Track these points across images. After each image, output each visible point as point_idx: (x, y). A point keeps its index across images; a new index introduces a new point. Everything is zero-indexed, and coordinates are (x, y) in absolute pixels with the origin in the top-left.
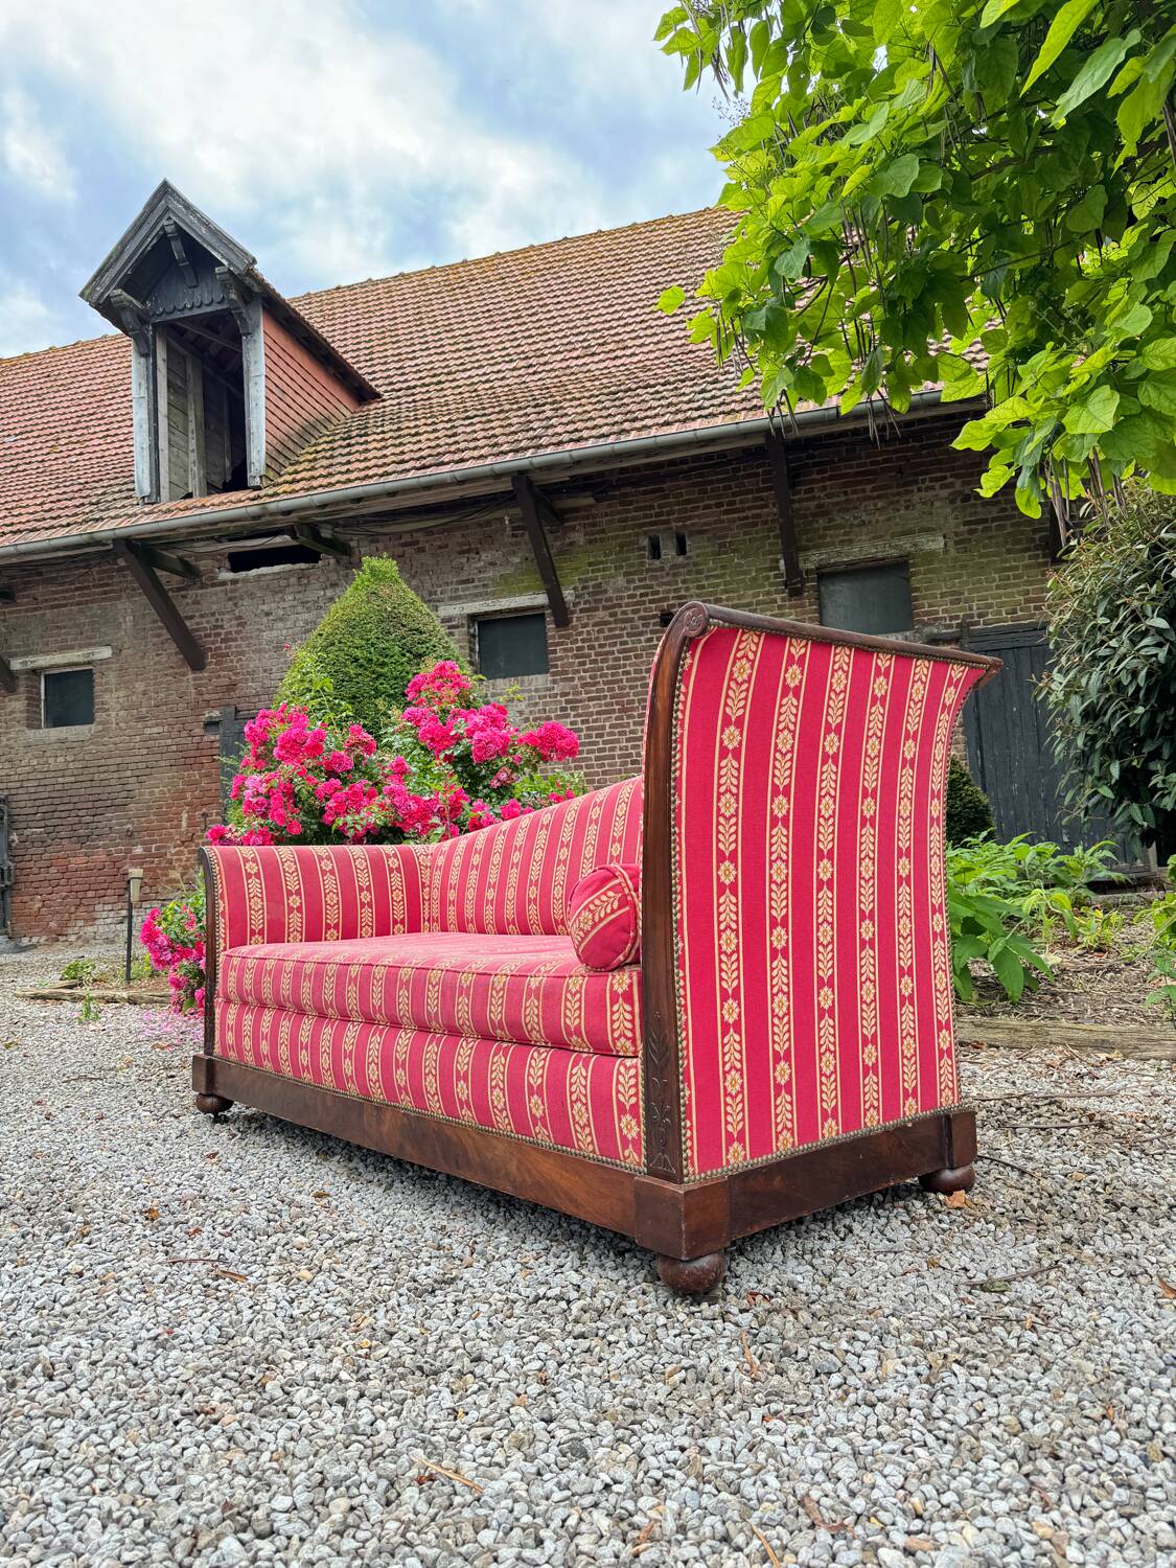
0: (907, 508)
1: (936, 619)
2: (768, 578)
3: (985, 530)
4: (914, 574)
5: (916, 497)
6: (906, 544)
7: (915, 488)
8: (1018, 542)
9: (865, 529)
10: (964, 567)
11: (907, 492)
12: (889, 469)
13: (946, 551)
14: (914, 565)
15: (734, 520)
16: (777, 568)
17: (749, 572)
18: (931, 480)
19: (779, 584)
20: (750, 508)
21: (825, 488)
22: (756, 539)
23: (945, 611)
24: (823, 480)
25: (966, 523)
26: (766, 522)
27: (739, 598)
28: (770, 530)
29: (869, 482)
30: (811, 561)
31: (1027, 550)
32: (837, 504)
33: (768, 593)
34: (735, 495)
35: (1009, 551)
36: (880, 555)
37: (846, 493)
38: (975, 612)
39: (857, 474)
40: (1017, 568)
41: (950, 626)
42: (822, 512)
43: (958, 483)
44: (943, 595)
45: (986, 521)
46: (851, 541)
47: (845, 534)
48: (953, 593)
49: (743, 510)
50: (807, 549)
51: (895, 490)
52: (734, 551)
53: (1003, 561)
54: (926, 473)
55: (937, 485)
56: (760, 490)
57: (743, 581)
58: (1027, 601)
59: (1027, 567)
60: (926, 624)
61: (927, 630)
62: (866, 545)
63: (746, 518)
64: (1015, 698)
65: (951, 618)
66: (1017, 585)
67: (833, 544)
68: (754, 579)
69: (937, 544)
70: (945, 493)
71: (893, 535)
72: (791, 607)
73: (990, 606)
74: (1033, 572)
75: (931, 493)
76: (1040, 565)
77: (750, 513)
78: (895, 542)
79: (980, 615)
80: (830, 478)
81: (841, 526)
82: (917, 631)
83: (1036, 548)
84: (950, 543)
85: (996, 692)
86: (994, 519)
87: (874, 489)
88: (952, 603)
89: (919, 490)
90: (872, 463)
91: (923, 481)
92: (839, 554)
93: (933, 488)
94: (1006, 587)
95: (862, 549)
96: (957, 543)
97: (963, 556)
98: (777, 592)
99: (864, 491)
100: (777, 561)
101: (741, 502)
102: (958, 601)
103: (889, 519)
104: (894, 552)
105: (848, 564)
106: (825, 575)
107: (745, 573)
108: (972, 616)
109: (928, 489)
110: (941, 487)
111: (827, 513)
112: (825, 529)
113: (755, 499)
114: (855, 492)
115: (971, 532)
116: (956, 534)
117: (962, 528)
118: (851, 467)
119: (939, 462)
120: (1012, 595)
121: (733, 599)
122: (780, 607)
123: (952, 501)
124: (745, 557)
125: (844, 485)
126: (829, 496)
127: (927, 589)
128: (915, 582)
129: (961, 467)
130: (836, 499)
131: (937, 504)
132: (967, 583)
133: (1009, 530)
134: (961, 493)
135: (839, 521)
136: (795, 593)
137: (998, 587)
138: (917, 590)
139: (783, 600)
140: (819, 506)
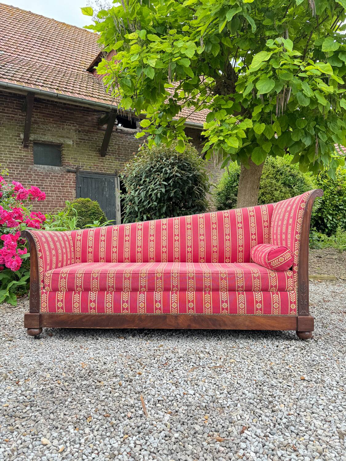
0: (63, 129)
1: (70, 165)
2: (16, 139)
3: (84, 142)
4: (63, 150)
5: (65, 127)
6: (62, 140)
7: (65, 124)
8: (92, 148)
9: (49, 132)
10: (78, 151)
11: (63, 125)
12: (58, 116)
13: (73, 146)
14: (64, 147)
15: (4, 116)
16: (19, 137)
17: (9, 135)
18: (70, 123)
19: (20, 142)
20: (10, 113)
21: (37, 115)
22: (13, 125)
23: (72, 163)
24: (37, 112)
25: (79, 139)
26: (16, 120)
27: (5, 143)
28: (17, 123)
29: (51, 118)
30: (32, 137)
31: (95, 151)
32: (41, 121)
33: (16, 144)
34: (5, 107)
35: (90, 150)
36: (54, 141)
37: (44, 119)
38: (80, 165)
39: (48, 114)
40: (91, 155)
41: (73, 168)
42: (36, 122)
43: (78, 126)
44: (72, 158)
45: (84, 140)
46: (45, 134)
47: (43, 132)
48: (75, 158)
49: (8, 113)
50: (31, 133)
51: (59, 123)
52: (3, 126)
53: (88, 153)
54: (69, 120)
55: (72, 125)
56: (14, 109)
57: (7, 138)
58: (94, 165)
59: (94, 156)
60: (67, 166)
61: (67, 168)
62: (50, 137)
63: (9, 116)
64: (91, 192)
65: (74, 166)
66: (92, 160)
67: (39, 134)
68: (11, 138)
69: (71, 143)
70: (74, 128)
71: (58, 136)
72: (24, 151)
73: (84, 165)
74: (96, 158)
75: (70, 127)
76: (98, 156)
77: (11, 115)
78: (58, 139)
79: (82, 167)
80: (39, 112)
81: (42, 129)
82: (64, 167)
83: (97, 151)
84: (75, 143)
85: (86, 190)
86: (87, 140)
87: (53, 120)
88: (74, 161)
89: (67, 125)
90: (53, 112)
91: (68, 123)
92: (41, 137)
93: (70, 126)
94: (89, 160)
95: (48, 138)
96: (77, 144)
97: (78, 148)
98: (19, 145)
99: (50, 120)
100: (20, 134)
101: (7, 110)
102: (76, 161)
103: (57, 131)
104: (58, 142)
105: (43, 141)
106: (36, 143)
107: (7, 135)
108: (80, 166)
109: (69, 125)
110: (73, 126)
111: (37, 123)
112: (37, 128)
113: (12, 111)
114: (47, 119)
115: (80, 142)
116: (76, 141)
117: (78, 140)
118: (46, 111)
119: (72, 118)
120: (90, 163)
121: (3, 143)
122: (20, 150)
123: (76, 131)
124: (8, 130)
125: (43, 116)
126: (39, 118)
127: (67, 155)
128: (64, 152)
129: (78, 122)
130: (40, 120)
131: (71, 131)
132: (78, 157)
133: (90, 144)
134: (78, 129)
135: (41, 127)
136: (26, 146)
137: (87, 160)
138: (64, 155)
139: (21, 148)
140: (35, 120)
